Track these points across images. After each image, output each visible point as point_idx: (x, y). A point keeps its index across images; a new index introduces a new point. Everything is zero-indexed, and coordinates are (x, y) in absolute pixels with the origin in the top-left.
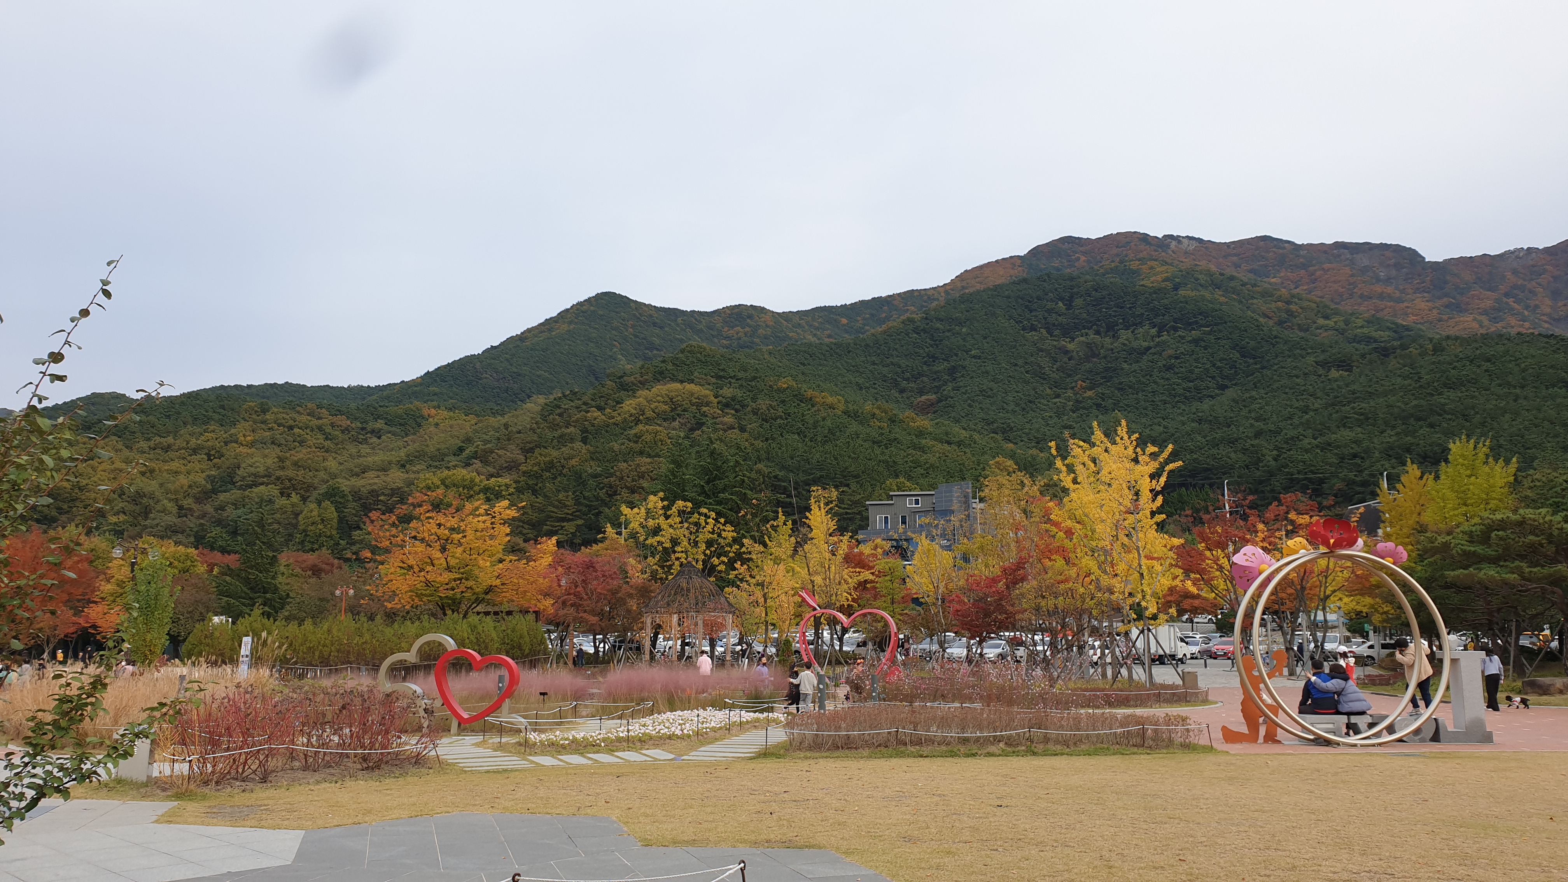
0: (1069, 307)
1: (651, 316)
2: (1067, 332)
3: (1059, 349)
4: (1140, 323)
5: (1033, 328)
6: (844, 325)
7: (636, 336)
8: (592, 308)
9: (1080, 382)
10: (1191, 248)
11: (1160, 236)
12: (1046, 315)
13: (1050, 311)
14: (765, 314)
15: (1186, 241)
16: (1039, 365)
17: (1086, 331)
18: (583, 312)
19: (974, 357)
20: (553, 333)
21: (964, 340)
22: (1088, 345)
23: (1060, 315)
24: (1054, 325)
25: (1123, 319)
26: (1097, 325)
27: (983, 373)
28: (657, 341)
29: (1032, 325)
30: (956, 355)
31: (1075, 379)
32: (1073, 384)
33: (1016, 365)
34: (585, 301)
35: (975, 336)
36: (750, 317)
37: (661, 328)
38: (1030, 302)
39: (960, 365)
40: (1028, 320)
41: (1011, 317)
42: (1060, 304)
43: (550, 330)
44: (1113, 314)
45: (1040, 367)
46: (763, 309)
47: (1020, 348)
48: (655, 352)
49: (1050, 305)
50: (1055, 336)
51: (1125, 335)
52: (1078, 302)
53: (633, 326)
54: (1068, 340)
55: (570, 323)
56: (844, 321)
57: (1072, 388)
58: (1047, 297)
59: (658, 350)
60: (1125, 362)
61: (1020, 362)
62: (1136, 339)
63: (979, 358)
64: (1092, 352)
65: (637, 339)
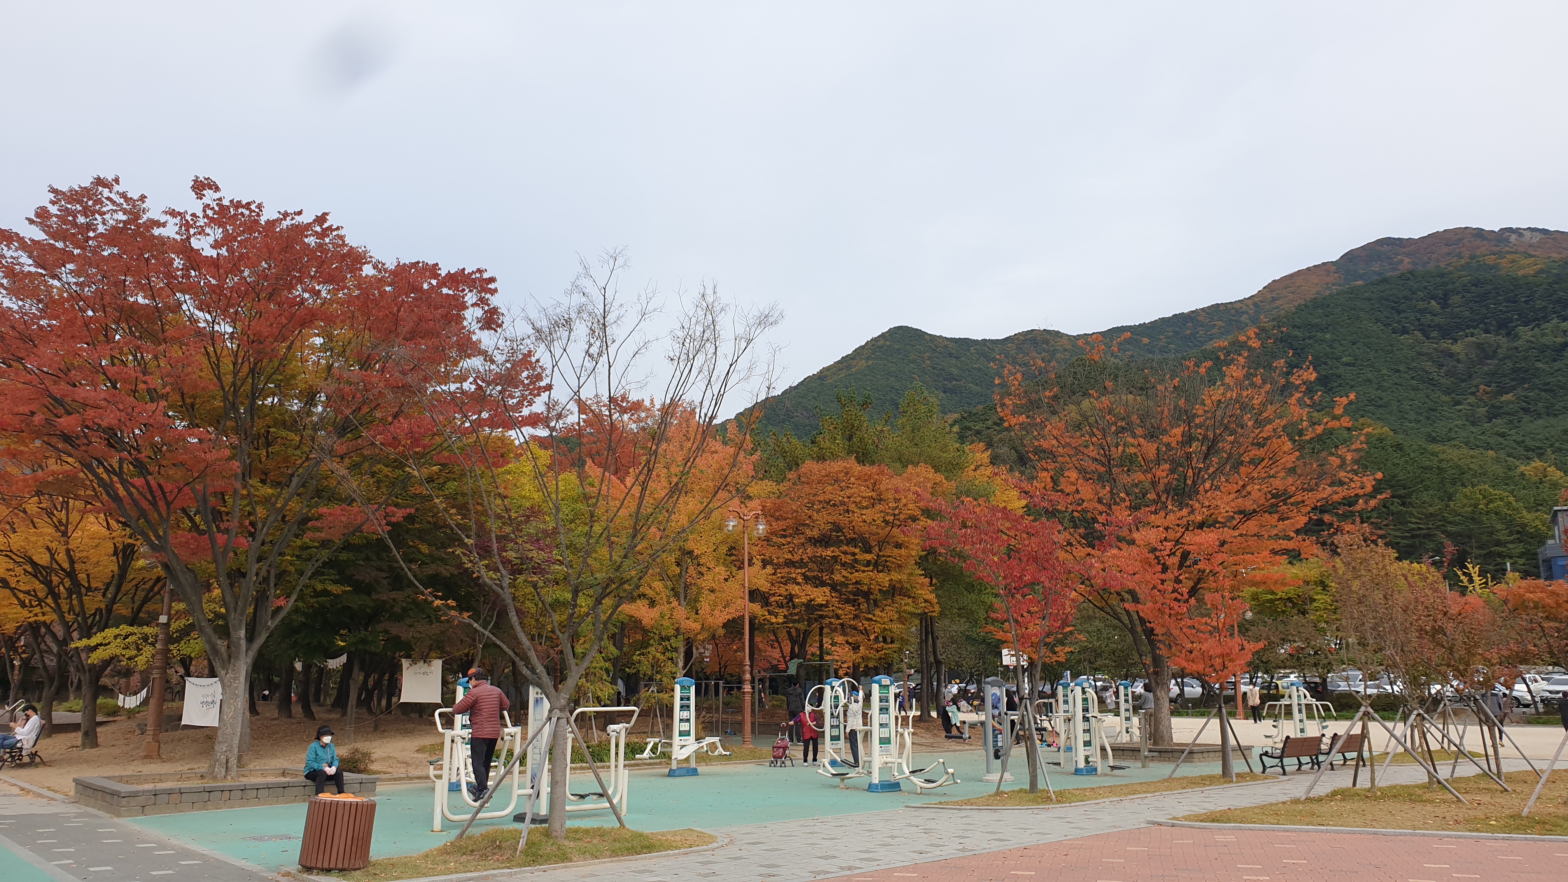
0: (1444, 305)
1: (946, 346)
2: (1447, 333)
3: (1442, 352)
4: (1544, 318)
5: (1405, 331)
6: (1145, 345)
7: (934, 368)
8: (888, 343)
9: (1482, 387)
10: (1535, 240)
11: (1496, 230)
12: (1419, 316)
13: (1422, 311)
14: (1061, 337)
15: (1528, 234)
16: (1424, 370)
17: (1472, 330)
18: (878, 347)
19: (1347, 364)
20: (853, 370)
21: (1331, 347)
22: (1478, 346)
23: (1435, 315)
24: (1429, 326)
25: (1519, 315)
26: (1485, 324)
27: (1365, 381)
28: (955, 371)
29: (1404, 327)
30: (1325, 364)
31: (1474, 382)
32: (1473, 390)
33: (1398, 371)
34: (879, 336)
35: (1342, 342)
36: (1047, 342)
37: (957, 358)
38: (1396, 303)
39: (1333, 374)
40: (1398, 322)
41: (1377, 321)
42: (1433, 303)
43: (848, 367)
44: (1504, 309)
45: (1427, 372)
46: (1057, 333)
47: (1398, 353)
48: (954, 382)
49: (1421, 305)
50: (1433, 338)
51: (1526, 333)
52: (1455, 299)
53: (930, 358)
54: (1450, 341)
55: (868, 358)
56: (1146, 340)
57: (1473, 394)
58: (1415, 296)
59: (957, 380)
60: (1539, 361)
61: (1402, 368)
62: (1543, 335)
63: (1353, 365)
64: (1485, 353)
65: (936, 371)
